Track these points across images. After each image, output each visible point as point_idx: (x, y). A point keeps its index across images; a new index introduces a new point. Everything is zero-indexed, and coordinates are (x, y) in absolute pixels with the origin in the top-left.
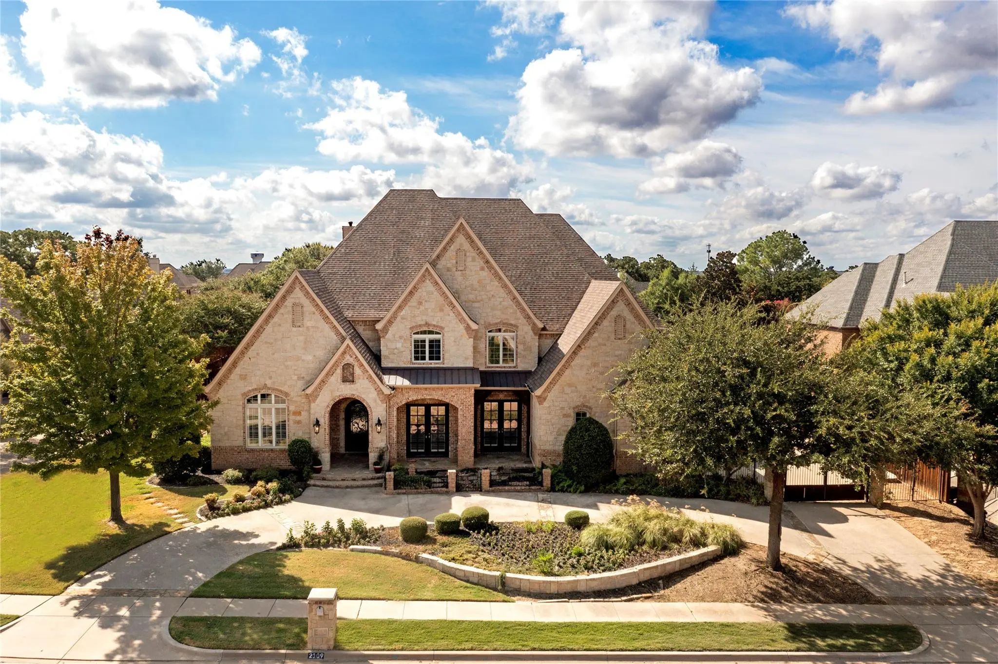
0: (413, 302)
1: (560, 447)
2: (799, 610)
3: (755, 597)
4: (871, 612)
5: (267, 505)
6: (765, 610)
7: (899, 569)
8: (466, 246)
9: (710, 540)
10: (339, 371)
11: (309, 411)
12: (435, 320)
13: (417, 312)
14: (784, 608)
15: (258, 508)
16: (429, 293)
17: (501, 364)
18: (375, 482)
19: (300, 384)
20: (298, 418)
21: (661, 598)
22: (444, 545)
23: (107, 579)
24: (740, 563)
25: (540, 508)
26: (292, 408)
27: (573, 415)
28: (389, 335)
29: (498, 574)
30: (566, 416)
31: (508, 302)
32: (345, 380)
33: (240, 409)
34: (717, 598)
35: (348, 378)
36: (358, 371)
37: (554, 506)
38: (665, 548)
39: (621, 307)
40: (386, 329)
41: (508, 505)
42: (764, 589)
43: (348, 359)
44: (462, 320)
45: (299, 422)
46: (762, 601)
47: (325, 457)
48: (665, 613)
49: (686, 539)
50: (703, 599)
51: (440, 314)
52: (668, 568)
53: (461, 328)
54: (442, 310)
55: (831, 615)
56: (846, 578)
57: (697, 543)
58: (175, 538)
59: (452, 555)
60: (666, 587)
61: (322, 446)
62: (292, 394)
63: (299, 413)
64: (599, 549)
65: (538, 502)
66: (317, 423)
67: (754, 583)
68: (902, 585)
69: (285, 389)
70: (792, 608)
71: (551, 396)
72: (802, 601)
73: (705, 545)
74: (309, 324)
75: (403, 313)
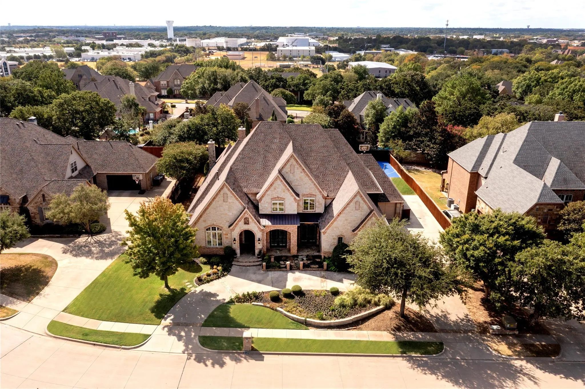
0: (272, 188)
1: (331, 250)
2: (405, 335)
3: (392, 329)
4: (430, 336)
5: (219, 278)
6: (394, 335)
7: (448, 316)
8: (295, 163)
9: (381, 303)
10: (243, 220)
11: (231, 234)
12: (282, 195)
13: (274, 192)
14: (401, 334)
15: (216, 279)
16: (279, 185)
17: (309, 210)
18: (258, 263)
19: (228, 224)
20: (227, 236)
21: (360, 329)
22: (285, 303)
23: (172, 317)
24: (390, 314)
25: (322, 282)
26: (224, 233)
27: (337, 239)
28: (262, 201)
29: (304, 318)
30: (334, 239)
31: (313, 186)
32: (245, 223)
33: (204, 233)
34: (379, 329)
35: (247, 222)
36: (250, 220)
37: (327, 280)
38: (365, 306)
39: (358, 197)
40: (261, 199)
41: (309, 279)
42: (395, 326)
43: (246, 216)
44: (292, 196)
45: (227, 238)
46: (394, 331)
47: (238, 251)
48: (359, 336)
49: (373, 302)
50: (373, 330)
51: (283, 193)
52: (364, 316)
53: (292, 199)
54: (284, 192)
55: (416, 338)
56: (427, 320)
57: (377, 304)
58: (189, 297)
59: (288, 309)
60: (362, 324)
61: (237, 247)
62: (224, 227)
63: (227, 235)
64: (340, 307)
65: (321, 277)
66: (235, 240)
67: (394, 322)
68: (446, 324)
69: (221, 225)
70: (403, 334)
71: (328, 231)
72: (408, 331)
73: (379, 305)
74: (230, 201)
75: (268, 193)
